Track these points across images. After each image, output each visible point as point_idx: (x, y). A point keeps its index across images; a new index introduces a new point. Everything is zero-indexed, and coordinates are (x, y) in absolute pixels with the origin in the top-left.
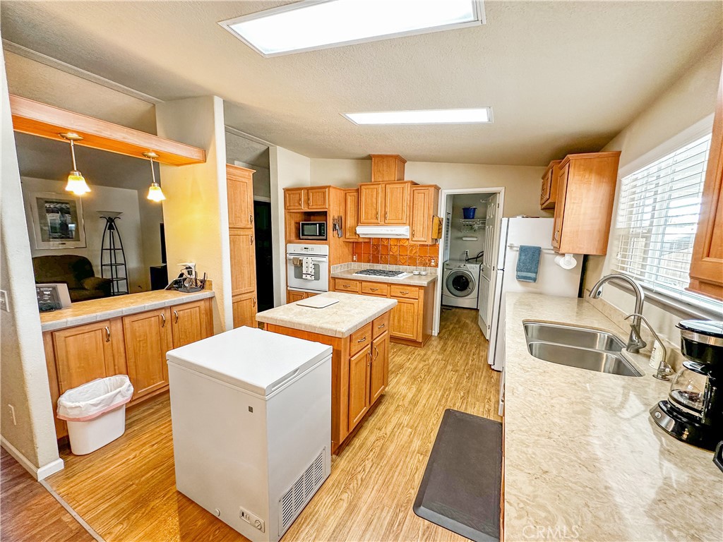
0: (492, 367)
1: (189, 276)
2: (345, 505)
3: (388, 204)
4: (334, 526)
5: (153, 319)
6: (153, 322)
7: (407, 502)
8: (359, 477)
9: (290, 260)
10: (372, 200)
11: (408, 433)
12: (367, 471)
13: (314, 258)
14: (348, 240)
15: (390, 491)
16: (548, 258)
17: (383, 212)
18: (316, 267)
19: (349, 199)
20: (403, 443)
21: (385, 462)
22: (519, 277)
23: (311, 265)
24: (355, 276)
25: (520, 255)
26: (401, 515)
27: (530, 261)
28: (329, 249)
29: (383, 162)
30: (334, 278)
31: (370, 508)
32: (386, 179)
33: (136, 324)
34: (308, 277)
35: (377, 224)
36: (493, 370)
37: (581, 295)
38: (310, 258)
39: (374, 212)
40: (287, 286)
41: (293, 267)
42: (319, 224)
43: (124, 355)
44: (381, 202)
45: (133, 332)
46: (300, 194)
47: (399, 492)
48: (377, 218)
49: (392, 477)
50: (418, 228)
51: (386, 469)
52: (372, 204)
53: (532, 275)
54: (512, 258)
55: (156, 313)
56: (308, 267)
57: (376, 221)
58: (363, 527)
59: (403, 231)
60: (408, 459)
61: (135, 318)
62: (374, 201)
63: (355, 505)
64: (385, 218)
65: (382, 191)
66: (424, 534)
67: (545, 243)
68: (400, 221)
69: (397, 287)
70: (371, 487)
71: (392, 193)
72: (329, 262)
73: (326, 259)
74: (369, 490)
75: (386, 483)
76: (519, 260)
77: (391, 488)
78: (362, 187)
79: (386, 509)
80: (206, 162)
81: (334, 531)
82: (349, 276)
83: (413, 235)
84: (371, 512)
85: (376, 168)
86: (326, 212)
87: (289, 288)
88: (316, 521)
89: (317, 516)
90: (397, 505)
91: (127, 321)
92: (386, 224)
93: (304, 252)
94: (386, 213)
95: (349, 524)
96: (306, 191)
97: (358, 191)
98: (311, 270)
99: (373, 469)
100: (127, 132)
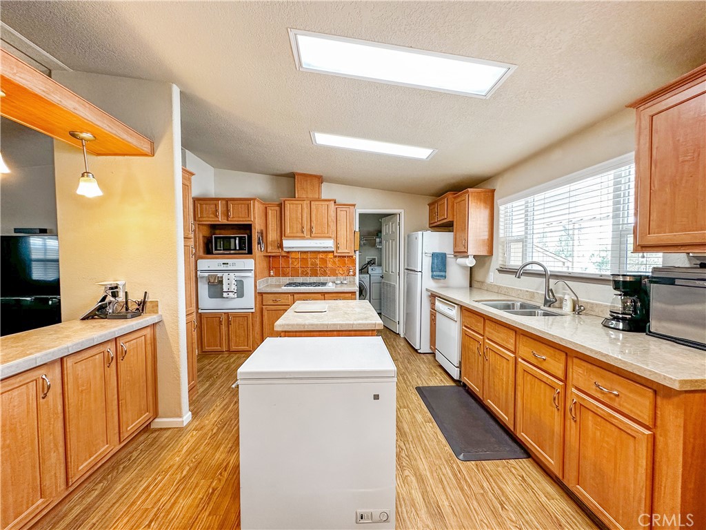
0: (419, 351)
1: (113, 299)
2: (413, 479)
3: (313, 219)
4: (420, 495)
5: (97, 356)
6: (97, 361)
7: (451, 456)
8: (404, 455)
9: (202, 277)
10: (297, 214)
11: (407, 413)
12: (404, 448)
13: (237, 274)
14: (270, 254)
15: (432, 454)
16: (450, 260)
17: (309, 227)
18: (240, 284)
19: (270, 212)
20: (409, 420)
21: (411, 438)
22: (433, 277)
23: (234, 282)
24: (285, 289)
25: (433, 259)
26: (455, 466)
27: (440, 264)
28: (255, 264)
29: (307, 181)
30: (261, 294)
31: (432, 473)
32: (310, 196)
33: (79, 367)
34: (231, 295)
35: (303, 238)
36: (420, 353)
37: (471, 286)
38: (232, 274)
39: (299, 226)
40: (197, 308)
41: (207, 286)
42: (240, 238)
43: (61, 416)
44: (307, 217)
45: (76, 378)
46: (216, 206)
47: (439, 452)
48: (303, 232)
49: (425, 444)
50: (342, 241)
51: (416, 441)
52: (297, 218)
53: (442, 274)
54: (427, 261)
55: (101, 349)
56: (229, 283)
57: (302, 235)
58: (441, 486)
59: (328, 244)
60: (424, 429)
61: (79, 357)
62: (300, 215)
63: (420, 475)
64: (311, 232)
65: (307, 207)
66: (478, 470)
67: (448, 250)
68: (327, 235)
69: (331, 295)
70: (418, 458)
71: (317, 209)
72: (256, 276)
73: (252, 274)
74: (419, 461)
75: (425, 451)
76: (433, 263)
77: (431, 452)
78: (286, 202)
79: (442, 467)
80: (154, 155)
81: (424, 499)
82: (280, 290)
83: (337, 248)
84: (435, 474)
85: (299, 185)
86: (251, 225)
87: (200, 311)
88: (404, 500)
89: (401, 497)
90: (446, 461)
91: (69, 363)
92: (312, 237)
93: (223, 267)
94: (311, 228)
95: (429, 489)
96: (224, 202)
97: (281, 206)
98: (234, 288)
99: (407, 445)
100: (78, 101)
